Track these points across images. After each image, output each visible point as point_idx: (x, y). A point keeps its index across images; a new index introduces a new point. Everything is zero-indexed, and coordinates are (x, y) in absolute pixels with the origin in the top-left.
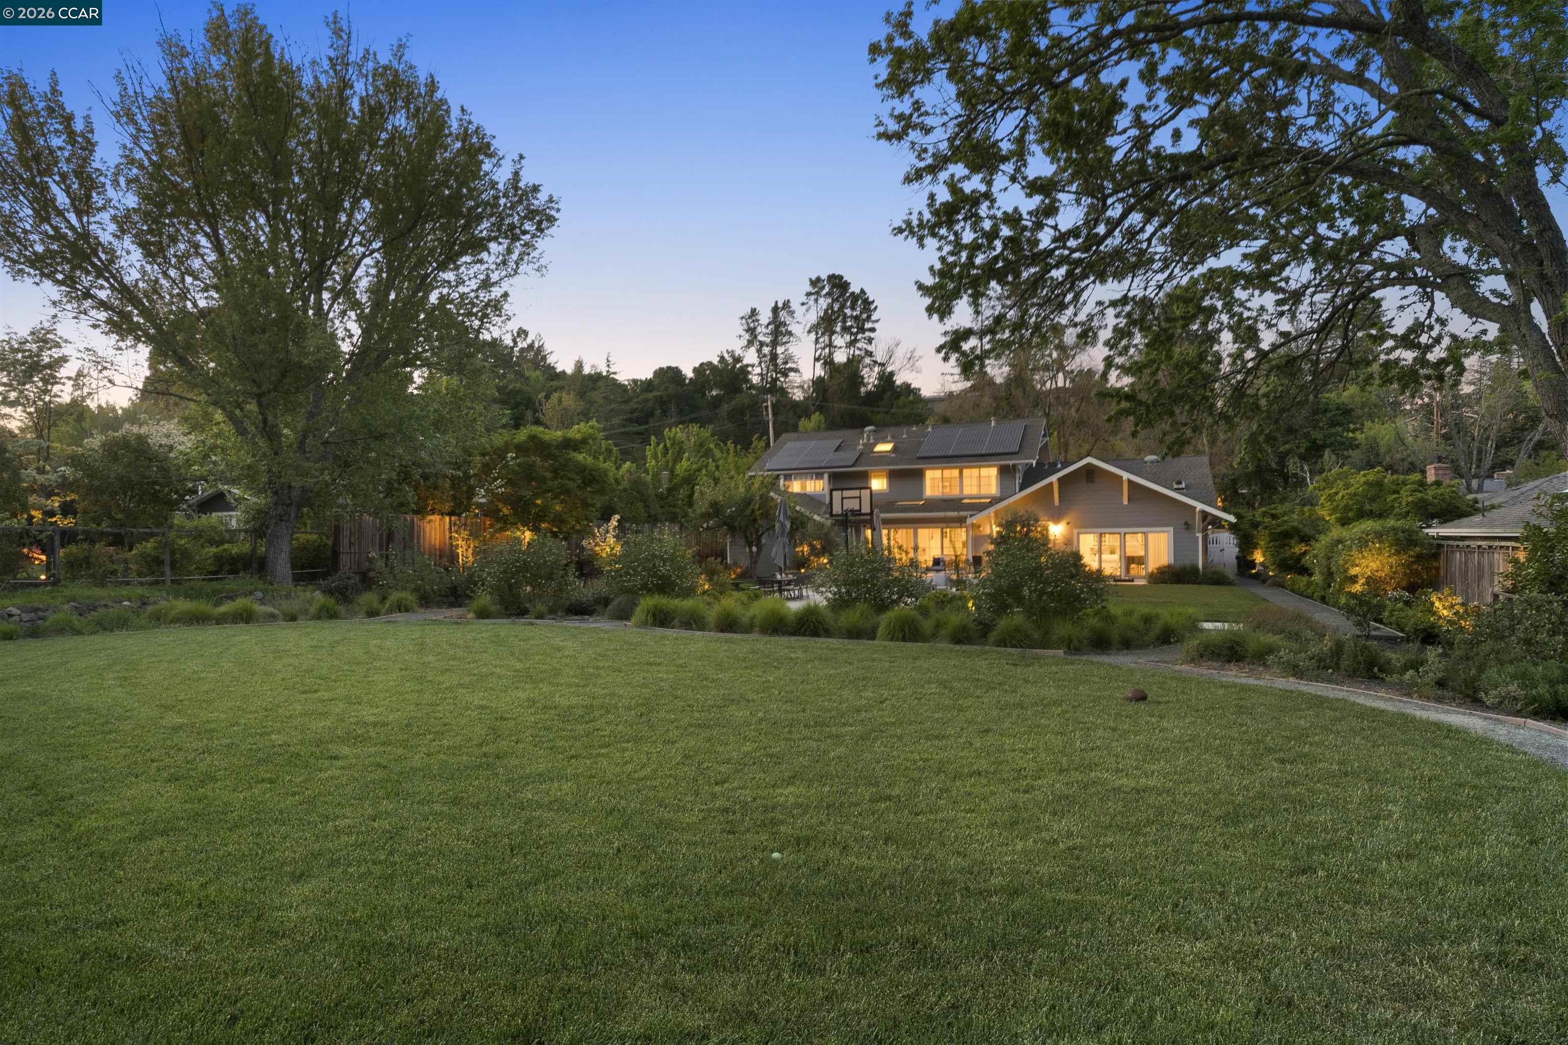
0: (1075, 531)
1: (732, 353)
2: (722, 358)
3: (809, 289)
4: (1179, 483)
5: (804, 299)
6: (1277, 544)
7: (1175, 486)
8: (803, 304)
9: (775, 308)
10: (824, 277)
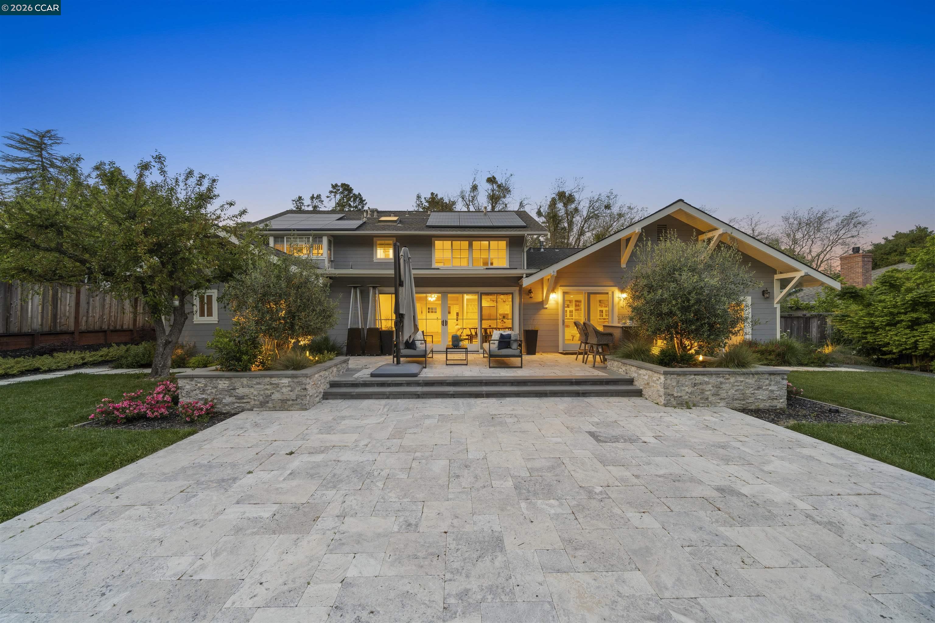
3: (331, 189)
5: (328, 194)
8: (328, 197)
9: (312, 198)
10: (339, 184)
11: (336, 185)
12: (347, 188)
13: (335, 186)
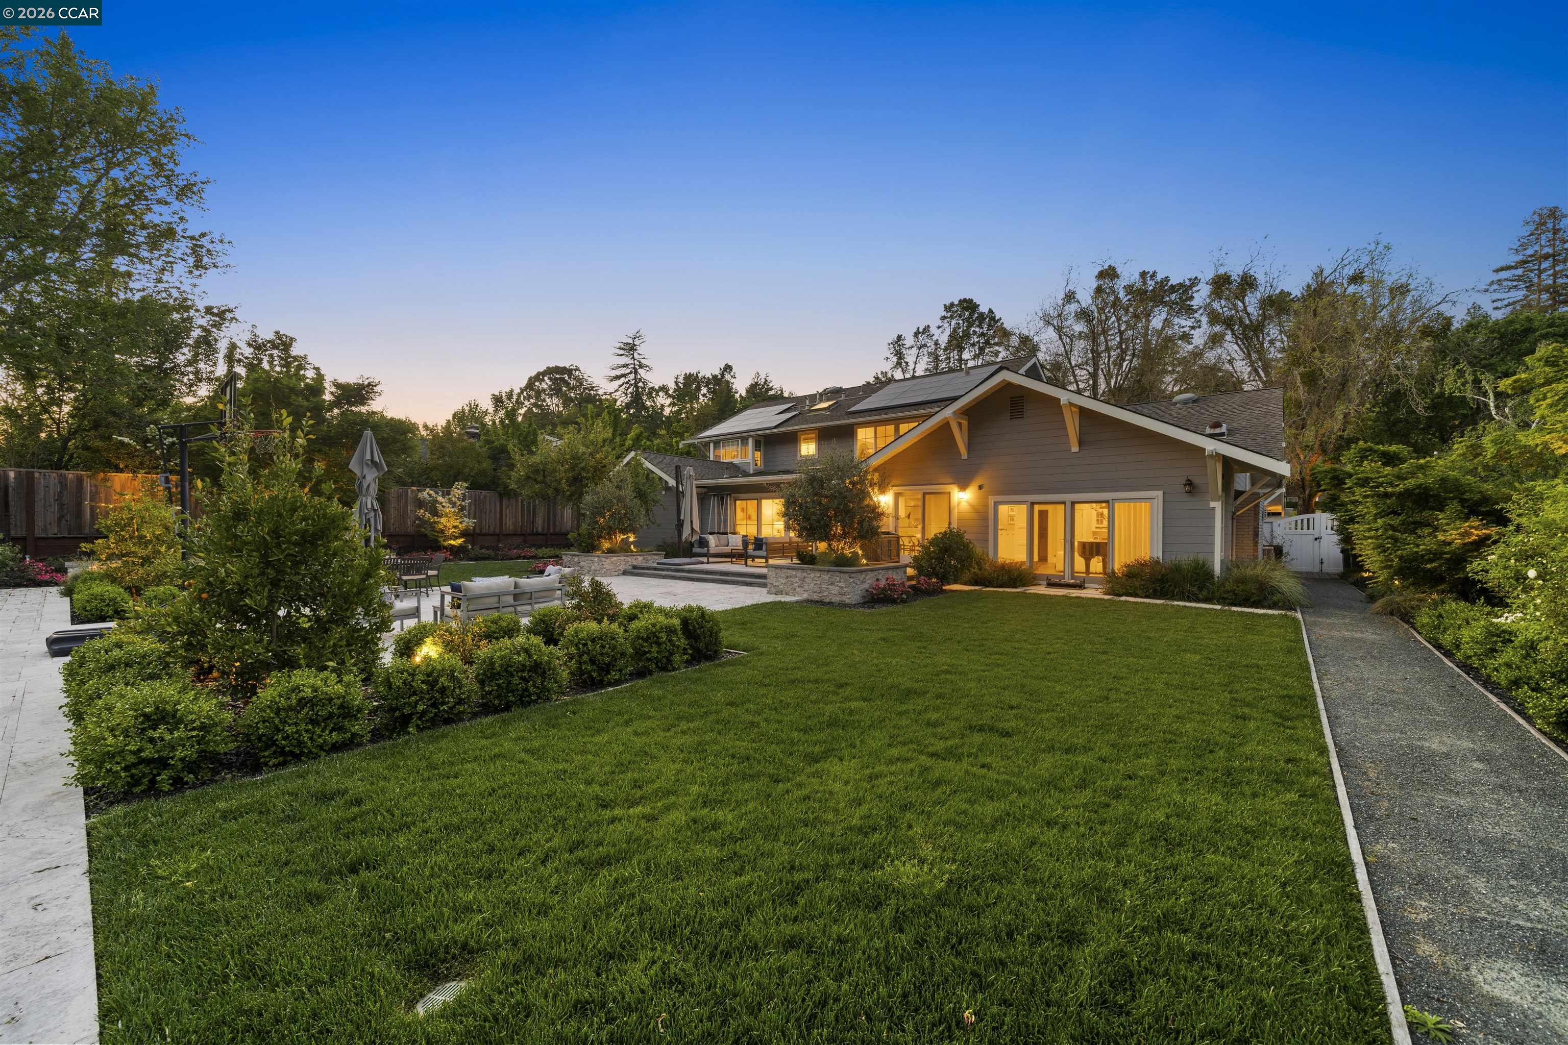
0: (991, 500)
1: (884, 374)
2: (877, 378)
3: (944, 313)
4: (1217, 425)
5: (940, 323)
6: (1396, 521)
7: (1208, 431)
8: (939, 327)
9: (916, 334)
10: (956, 302)
11: (952, 305)
12: (968, 305)
13: (948, 308)
